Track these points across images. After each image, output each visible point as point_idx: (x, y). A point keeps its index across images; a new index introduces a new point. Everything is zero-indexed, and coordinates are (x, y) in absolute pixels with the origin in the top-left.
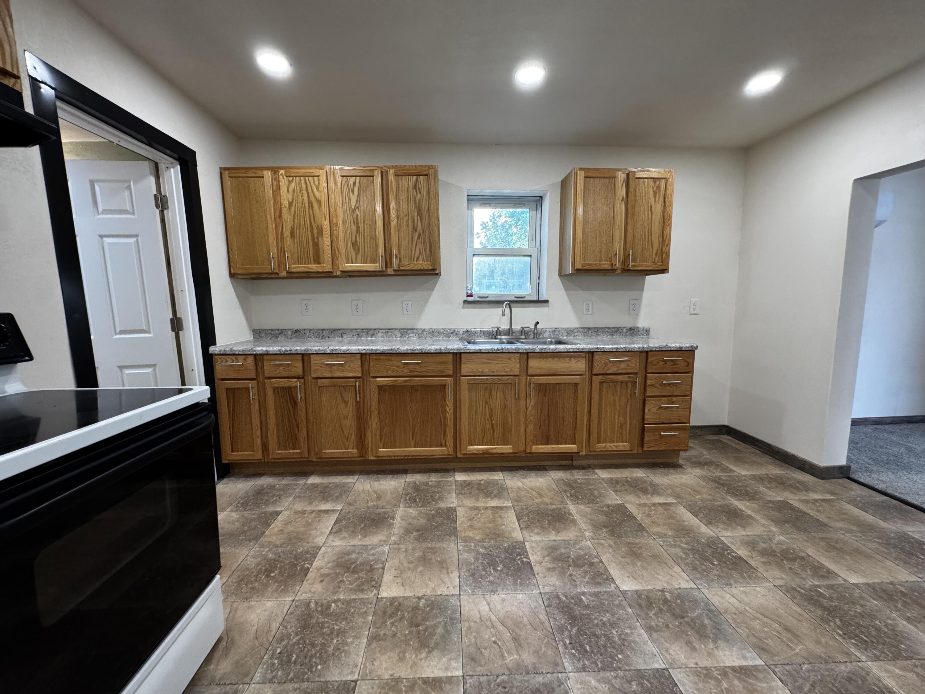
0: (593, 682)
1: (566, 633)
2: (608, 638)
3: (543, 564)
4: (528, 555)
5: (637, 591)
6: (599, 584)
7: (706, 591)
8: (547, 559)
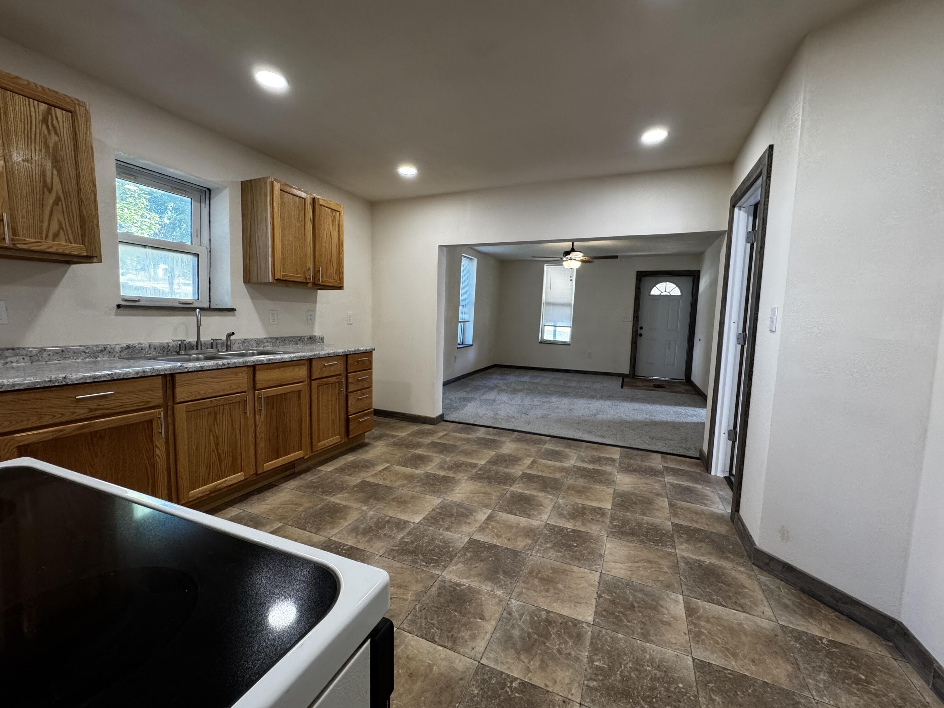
0: (454, 568)
1: (419, 561)
2: (438, 547)
3: (361, 541)
4: (344, 544)
5: (424, 518)
6: (405, 528)
7: (448, 498)
8: (359, 537)
